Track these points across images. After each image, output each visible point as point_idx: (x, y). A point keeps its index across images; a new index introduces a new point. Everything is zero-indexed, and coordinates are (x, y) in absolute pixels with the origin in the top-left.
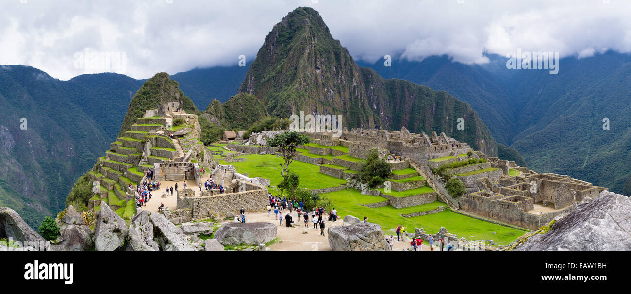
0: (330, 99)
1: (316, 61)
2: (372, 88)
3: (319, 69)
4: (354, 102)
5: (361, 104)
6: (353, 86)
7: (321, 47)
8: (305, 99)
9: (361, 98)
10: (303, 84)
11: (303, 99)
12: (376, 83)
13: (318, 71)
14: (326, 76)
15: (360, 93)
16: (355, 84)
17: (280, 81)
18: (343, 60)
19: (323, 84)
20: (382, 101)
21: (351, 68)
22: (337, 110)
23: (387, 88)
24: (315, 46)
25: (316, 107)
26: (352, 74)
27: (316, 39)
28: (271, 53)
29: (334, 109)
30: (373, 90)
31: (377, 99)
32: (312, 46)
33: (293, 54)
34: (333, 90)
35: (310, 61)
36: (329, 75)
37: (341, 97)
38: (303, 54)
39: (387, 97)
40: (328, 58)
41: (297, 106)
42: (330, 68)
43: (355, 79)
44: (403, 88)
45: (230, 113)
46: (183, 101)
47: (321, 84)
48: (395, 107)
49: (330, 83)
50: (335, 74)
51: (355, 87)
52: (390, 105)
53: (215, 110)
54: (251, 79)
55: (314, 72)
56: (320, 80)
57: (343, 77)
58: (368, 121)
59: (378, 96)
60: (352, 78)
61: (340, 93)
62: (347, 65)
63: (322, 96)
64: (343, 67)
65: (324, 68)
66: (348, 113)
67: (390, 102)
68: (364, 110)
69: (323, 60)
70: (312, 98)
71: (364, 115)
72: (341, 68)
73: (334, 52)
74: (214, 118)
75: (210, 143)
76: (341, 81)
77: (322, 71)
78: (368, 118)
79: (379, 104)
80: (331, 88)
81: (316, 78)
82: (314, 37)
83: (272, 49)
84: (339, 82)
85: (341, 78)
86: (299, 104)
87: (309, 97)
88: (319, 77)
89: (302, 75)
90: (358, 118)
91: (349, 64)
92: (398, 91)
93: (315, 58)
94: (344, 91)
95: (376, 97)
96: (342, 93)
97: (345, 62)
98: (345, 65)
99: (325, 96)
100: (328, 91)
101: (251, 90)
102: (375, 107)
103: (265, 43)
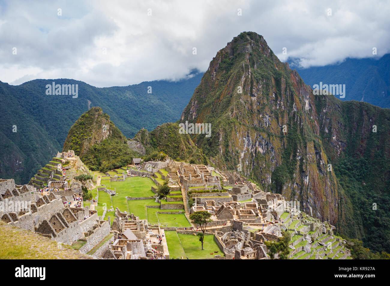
0: (265, 124)
1: (252, 88)
2: (324, 111)
3: (255, 96)
4: (293, 127)
5: (300, 130)
6: (292, 112)
7: (259, 74)
8: (235, 126)
9: (300, 123)
10: (234, 111)
11: (233, 126)
12: (329, 106)
13: (254, 99)
14: (262, 102)
15: (300, 119)
16: (295, 110)
17: (217, 107)
18: (283, 86)
19: (258, 111)
20: (335, 125)
21: (292, 94)
22: (272, 136)
23: (343, 111)
24: (252, 74)
25: (248, 133)
26: (293, 100)
27: (255, 66)
28: (214, 79)
29: (269, 135)
30: (326, 114)
31: (330, 123)
32: (248, 74)
33: (231, 81)
34: (269, 116)
35: (246, 89)
36: (266, 102)
37: (278, 123)
38: (239, 82)
39: (342, 120)
40: (267, 85)
41: (226, 132)
42: (268, 95)
43: (296, 105)
44: (361, 111)
45: (155, 140)
46: (112, 131)
47: (256, 111)
48: (350, 132)
49: (267, 109)
50: (274, 100)
51: (294, 113)
52: (345, 129)
53: (142, 137)
54: (194, 103)
55: (249, 99)
56: (255, 107)
57: (282, 103)
58: (306, 147)
59: (330, 120)
60: (292, 104)
61: (277, 118)
62: (288, 91)
63: (256, 122)
64: (283, 92)
65: (261, 95)
66: (285, 139)
67: (345, 126)
68: (302, 136)
69: (260, 87)
70: (244, 125)
71: (301, 141)
72: (280, 94)
73: (274, 78)
74: (139, 145)
75: (121, 166)
76: (280, 107)
77: (258, 98)
78: (306, 144)
79: (331, 128)
80: (267, 115)
81: (251, 105)
82: (253, 64)
83: (215, 75)
84: (278, 108)
85: (280, 104)
86: (228, 131)
87: (240, 124)
88: (254, 105)
89: (235, 103)
90: (296, 144)
91: (290, 90)
92: (356, 115)
93: (251, 86)
94: (283, 117)
95: (328, 121)
96: (280, 119)
97: (286, 87)
98: (286, 90)
99: (260, 122)
100: (263, 117)
101: (194, 114)
102: (327, 132)
103: (210, 68)
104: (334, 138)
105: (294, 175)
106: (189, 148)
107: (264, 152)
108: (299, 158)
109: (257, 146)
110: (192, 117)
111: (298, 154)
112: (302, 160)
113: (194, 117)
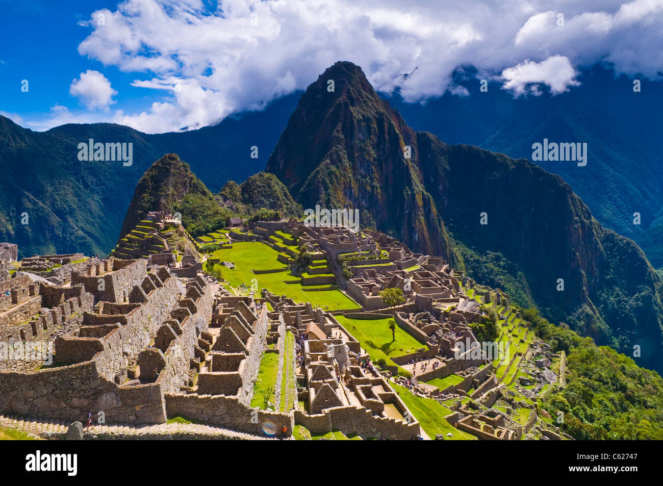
6: (398, 158)
12: (434, 151)
15: (407, 166)
16: (401, 156)
18: (386, 128)
21: (396, 137)
23: (449, 157)
26: (397, 144)
30: (430, 160)
31: (436, 170)
38: (337, 123)
39: (448, 168)
43: (401, 150)
51: (400, 159)
53: (230, 191)
58: (414, 199)
59: (436, 167)
60: (397, 149)
68: (410, 186)
71: (409, 192)
73: (376, 118)
74: (228, 201)
78: (414, 195)
79: (437, 176)
80: (370, 162)
83: (305, 115)
91: (394, 132)
95: (433, 168)
98: (389, 133)
101: (282, 162)
102: (432, 180)
103: (299, 107)
104: (440, 188)
105: (402, 231)
106: (287, 204)
107: (368, 205)
108: (407, 211)
109: (360, 199)
110: (279, 166)
111: (406, 207)
112: (410, 214)
113: (281, 167)
